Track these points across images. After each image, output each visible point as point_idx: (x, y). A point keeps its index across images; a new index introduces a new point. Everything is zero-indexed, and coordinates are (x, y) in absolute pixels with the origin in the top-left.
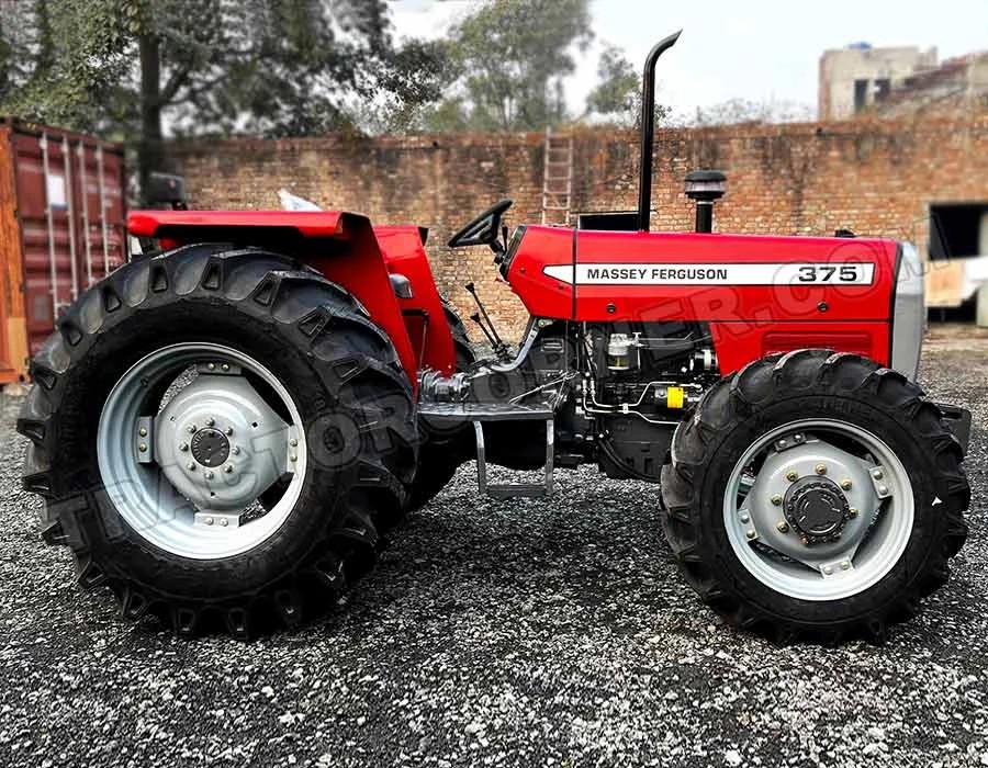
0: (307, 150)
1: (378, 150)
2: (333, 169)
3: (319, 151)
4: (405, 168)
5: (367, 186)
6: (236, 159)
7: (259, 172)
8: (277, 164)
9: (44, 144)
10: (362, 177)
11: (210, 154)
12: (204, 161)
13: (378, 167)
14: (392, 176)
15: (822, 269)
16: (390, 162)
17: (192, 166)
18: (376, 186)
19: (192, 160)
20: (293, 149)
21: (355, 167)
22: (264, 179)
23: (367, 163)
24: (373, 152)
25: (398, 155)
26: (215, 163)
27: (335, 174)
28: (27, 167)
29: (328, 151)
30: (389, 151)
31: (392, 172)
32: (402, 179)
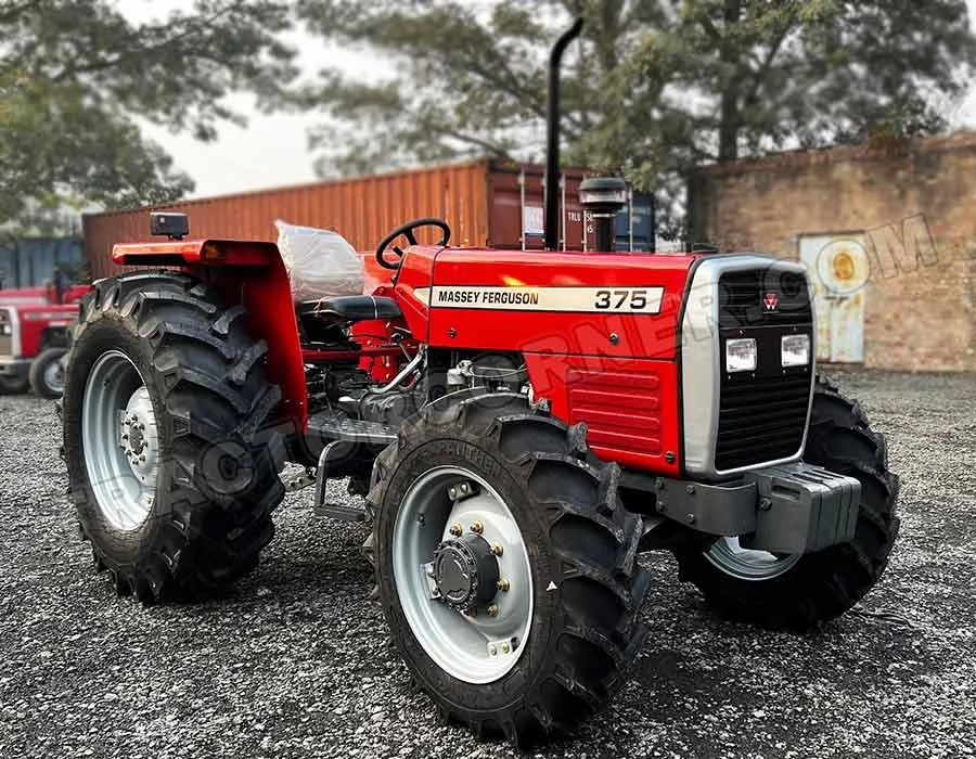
0: (840, 161)
1: (916, 153)
2: (866, 178)
3: (854, 160)
4: (947, 170)
5: (903, 194)
6: (772, 175)
7: (793, 187)
8: (811, 178)
9: (522, 180)
10: (898, 186)
11: (748, 172)
12: (741, 181)
13: (916, 173)
14: (932, 182)
15: (616, 293)
16: (929, 165)
17: (732, 186)
18: (913, 194)
19: (732, 180)
20: (827, 160)
21: (891, 175)
22: (797, 195)
23: (904, 168)
24: (911, 156)
25: (938, 158)
26: (752, 181)
27: (867, 184)
28: (504, 201)
29: (863, 160)
30: (930, 152)
31: (932, 177)
32: (944, 184)
